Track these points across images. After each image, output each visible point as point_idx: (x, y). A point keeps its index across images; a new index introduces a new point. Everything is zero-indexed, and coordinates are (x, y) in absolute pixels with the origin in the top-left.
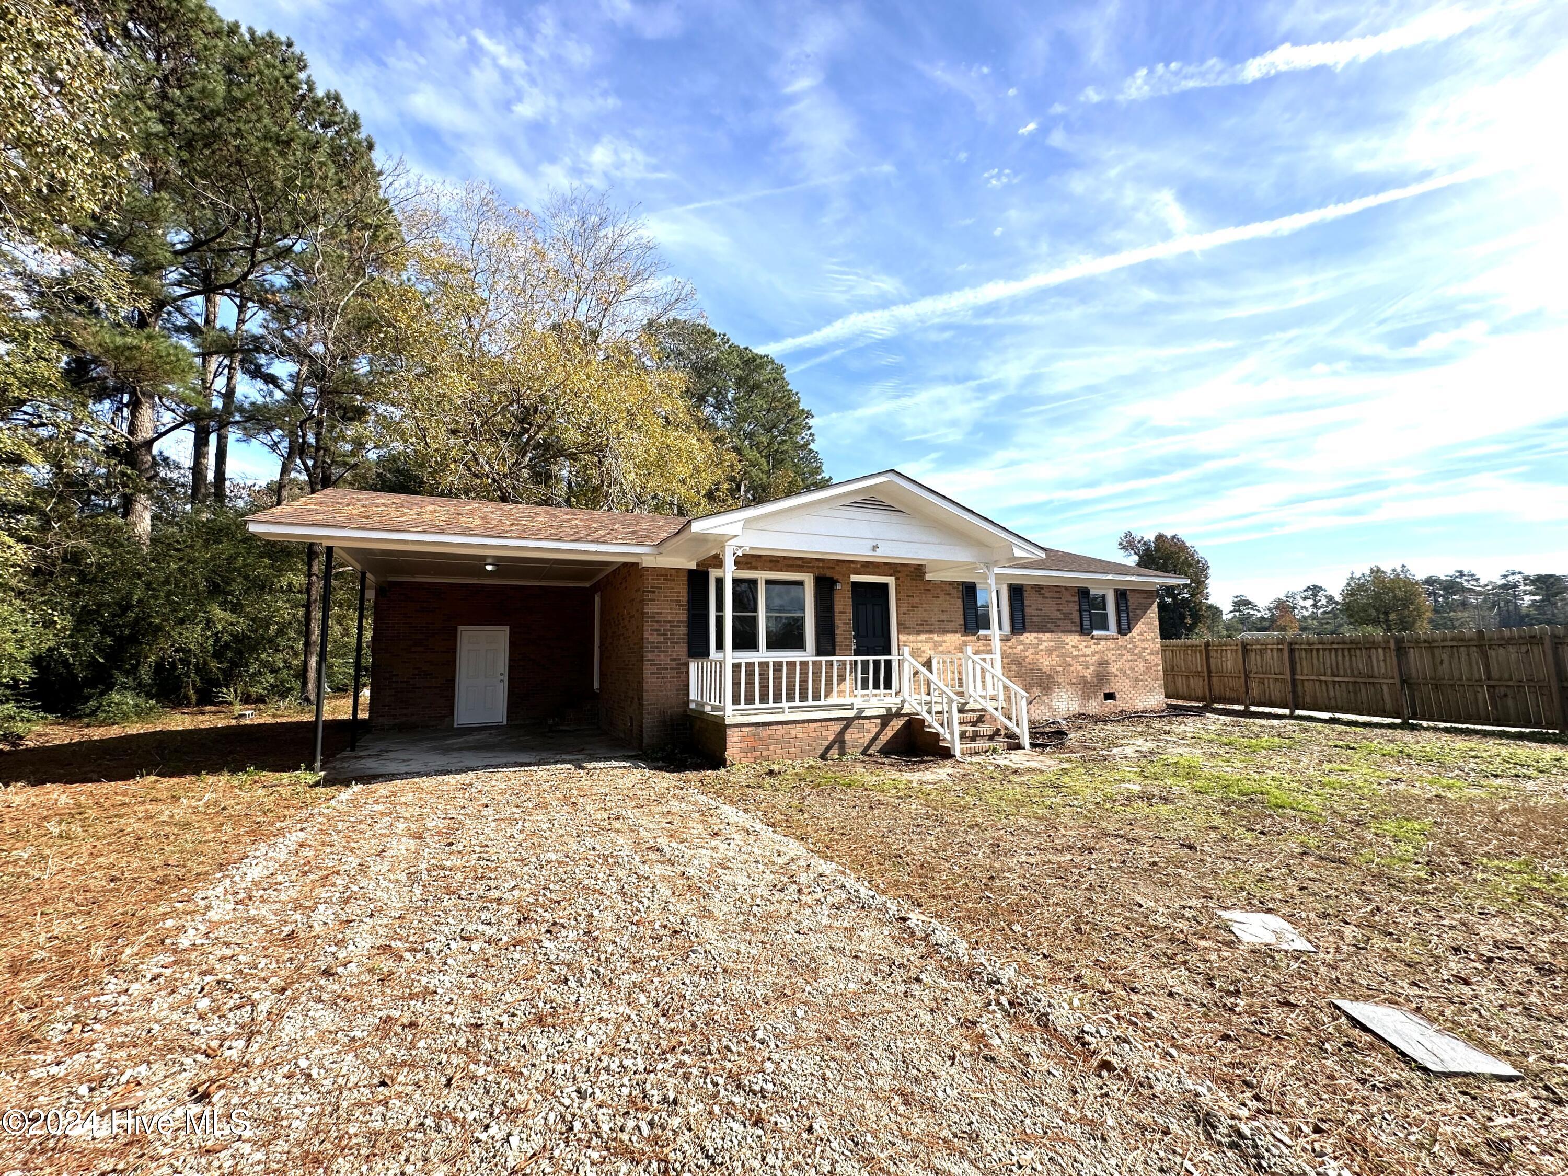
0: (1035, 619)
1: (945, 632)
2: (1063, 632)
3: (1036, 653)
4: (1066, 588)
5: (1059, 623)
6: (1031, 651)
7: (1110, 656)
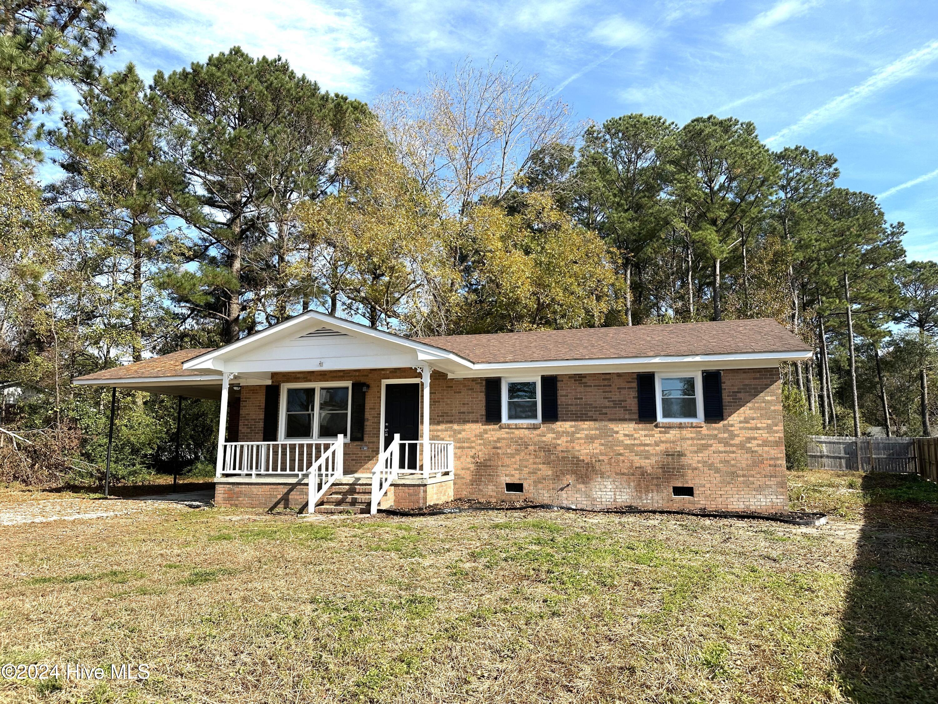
0: (573, 408)
1: (466, 422)
2: (611, 420)
3: (572, 441)
4: (619, 375)
5: (604, 411)
6: (564, 439)
7: (687, 446)
